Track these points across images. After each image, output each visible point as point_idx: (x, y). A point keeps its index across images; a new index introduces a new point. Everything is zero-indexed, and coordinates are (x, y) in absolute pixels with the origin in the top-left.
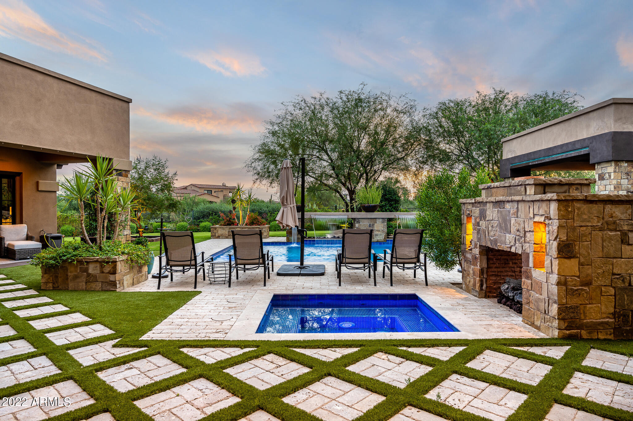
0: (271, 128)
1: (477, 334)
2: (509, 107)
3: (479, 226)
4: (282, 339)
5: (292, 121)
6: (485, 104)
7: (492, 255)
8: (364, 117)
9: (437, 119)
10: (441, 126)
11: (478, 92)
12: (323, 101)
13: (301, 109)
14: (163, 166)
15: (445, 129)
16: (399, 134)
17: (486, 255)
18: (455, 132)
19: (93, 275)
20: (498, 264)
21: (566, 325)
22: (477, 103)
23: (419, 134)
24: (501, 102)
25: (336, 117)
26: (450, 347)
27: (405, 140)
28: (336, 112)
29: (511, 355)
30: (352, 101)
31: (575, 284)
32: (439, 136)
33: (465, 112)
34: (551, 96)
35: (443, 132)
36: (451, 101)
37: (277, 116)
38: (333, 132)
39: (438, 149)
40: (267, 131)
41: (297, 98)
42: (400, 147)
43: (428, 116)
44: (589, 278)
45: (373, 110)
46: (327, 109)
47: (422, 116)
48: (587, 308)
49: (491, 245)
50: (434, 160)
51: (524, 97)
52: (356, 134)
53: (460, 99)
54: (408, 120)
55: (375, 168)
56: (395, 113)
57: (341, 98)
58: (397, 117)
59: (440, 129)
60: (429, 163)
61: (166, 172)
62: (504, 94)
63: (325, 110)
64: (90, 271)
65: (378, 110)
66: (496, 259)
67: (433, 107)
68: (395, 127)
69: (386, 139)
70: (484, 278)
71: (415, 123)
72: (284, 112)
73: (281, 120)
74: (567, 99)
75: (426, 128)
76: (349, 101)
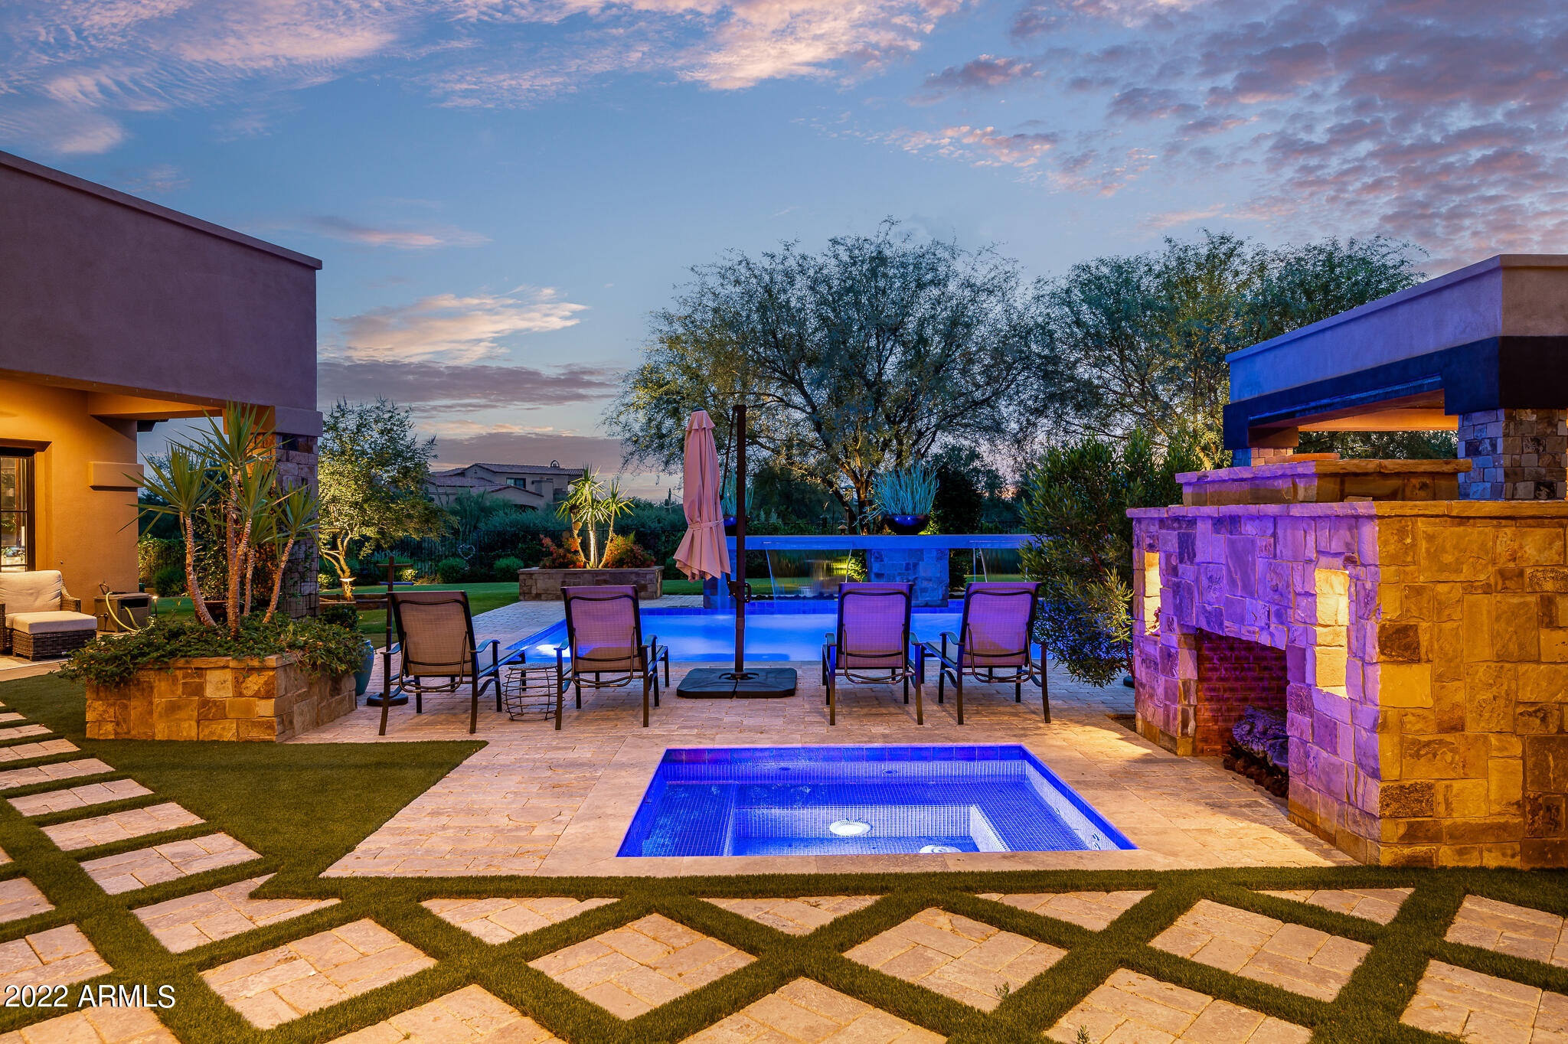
0: (666, 329)
1: (1175, 854)
2: (1243, 277)
3: (1176, 575)
4: (684, 873)
5: (716, 311)
6: (1184, 269)
7: (1209, 649)
8: (894, 303)
9: (1069, 306)
10: (1078, 323)
11: (1170, 241)
12: (791, 263)
13: (737, 282)
14: (401, 423)
15: (1088, 331)
16: (977, 343)
17: (1195, 649)
18: (1113, 337)
19: (215, 702)
20: (1226, 669)
21: (1402, 831)
22: (1167, 267)
23: (1026, 343)
24: (1225, 264)
25: (823, 302)
26: (1108, 892)
27: (992, 358)
28: (823, 289)
29: (1264, 912)
30: (863, 262)
31: (1421, 730)
32: (1075, 346)
33: (1138, 287)
34: (1345, 250)
35: (1084, 338)
36: (1102, 261)
37: (681, 300)
38: (816, 337)
39: (1072, 378)
40: (655, 337)
41: (727, 255)
42: (979, 373)
43: (1047, 298)
44: (1458, 713)
45: (913, 285)
46: (801, 282)
47: (1034, 298)
48: (1454, 792)
49: (1208, 623)
50: (1063, 405)
51: (1280, 251)
52: (873, 343)
53: (1125, 257)
54: (999, 308)
55: (921, 425)
56: (967, 292)
57: (836, 256)
58: (973, 301)
59: (1076, 330)
60: (1050, 412)
61: (408, 439)
62: (1231, 246)
63: (798, 286)
64: (210, 692)
65: (925, 285)
66: (1220, 659)
67: (1060, 276)
68: (968, 326)
69: (946, 355)
70: (1189, 705)
71: (1015, 317)
72: (697, 289)
73: (688, 311)
74: (1384, 256)
75: (1043, 328)
76: (854, 264)
